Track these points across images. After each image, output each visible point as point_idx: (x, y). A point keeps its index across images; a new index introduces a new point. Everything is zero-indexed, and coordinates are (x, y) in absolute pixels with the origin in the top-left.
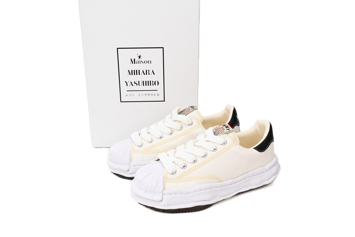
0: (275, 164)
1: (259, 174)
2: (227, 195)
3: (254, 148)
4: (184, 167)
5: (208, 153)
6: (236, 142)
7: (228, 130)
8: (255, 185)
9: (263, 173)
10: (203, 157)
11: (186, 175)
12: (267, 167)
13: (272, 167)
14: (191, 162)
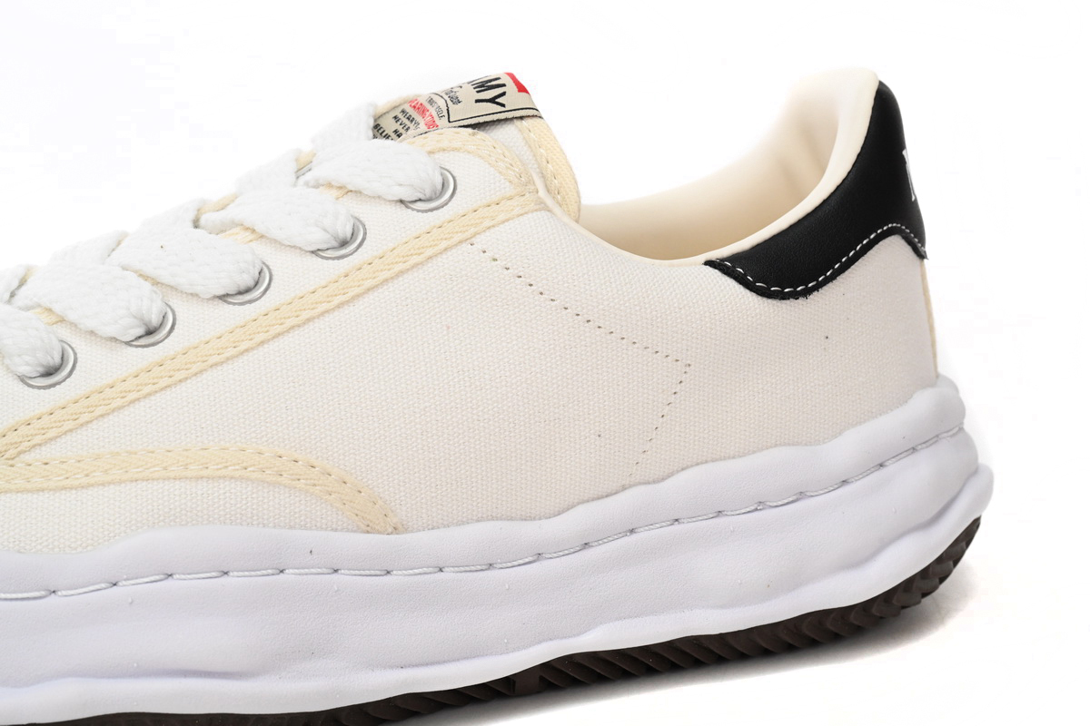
0: (932, 440)
1: (761, 505)
2: (438, 663)
3: (709, 263)
4: (49, 372)
5: (281, 263)
6: (542, 193)
7: (492, 100)
8: (723, 607)
9: (801, 496)
10: (224, 298)
11: (51, 434)
12: (845, 449)
13: (897, 456)
14: (111, 331)
